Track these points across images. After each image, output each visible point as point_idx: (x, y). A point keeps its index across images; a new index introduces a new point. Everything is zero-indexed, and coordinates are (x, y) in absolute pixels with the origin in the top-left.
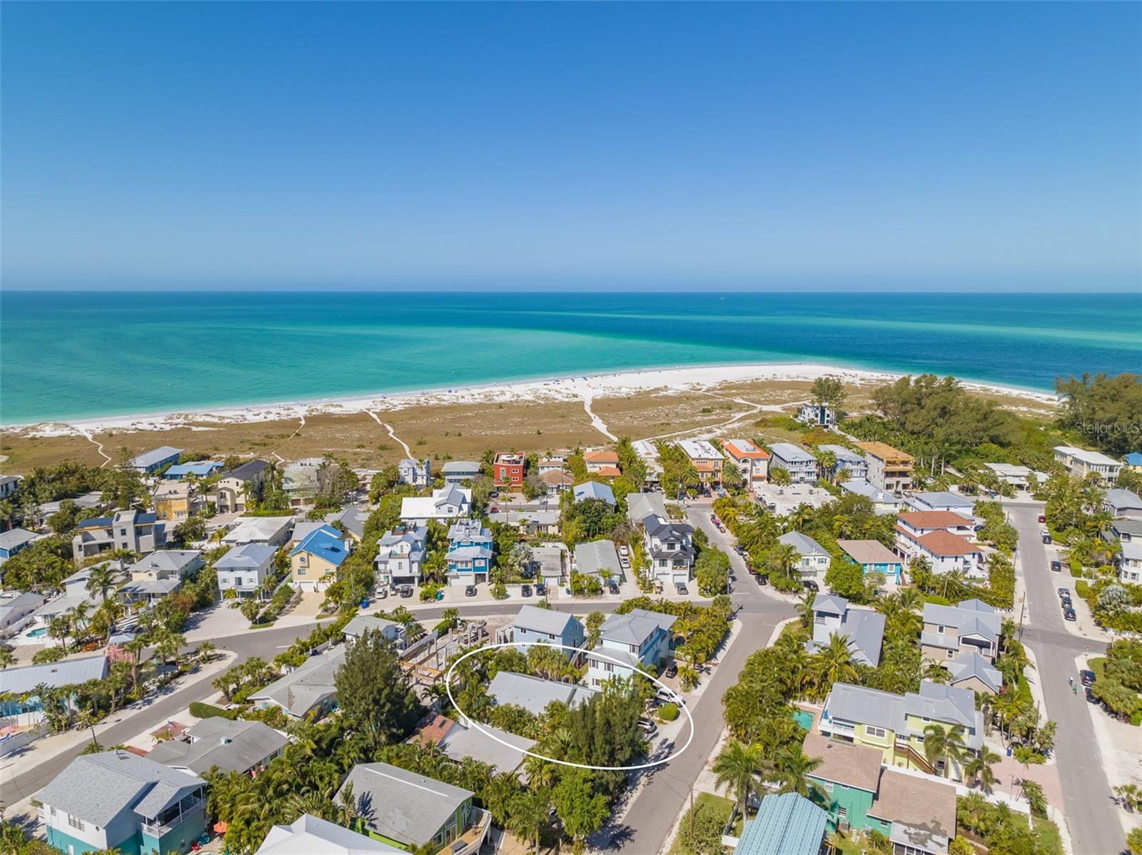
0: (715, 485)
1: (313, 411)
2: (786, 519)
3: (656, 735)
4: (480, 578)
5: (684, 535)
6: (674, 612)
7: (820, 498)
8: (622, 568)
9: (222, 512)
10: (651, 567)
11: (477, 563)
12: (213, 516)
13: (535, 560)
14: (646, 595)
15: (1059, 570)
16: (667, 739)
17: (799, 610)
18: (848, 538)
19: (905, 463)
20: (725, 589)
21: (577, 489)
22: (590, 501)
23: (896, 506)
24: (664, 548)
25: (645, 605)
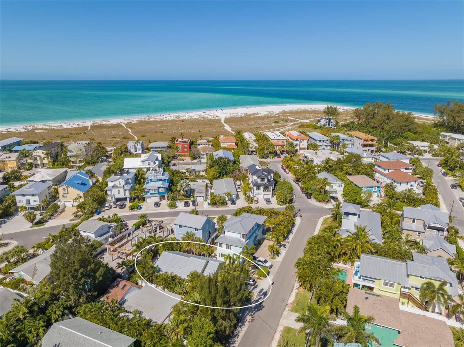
0: (282, 152)
1: (95, 123)
2: (319, 166)
3: (256, 287)
4: (162, 198)
5: (269, 174)
6: (264, 214)
7: (335, 156)
8: (237, 191)
9: (36, 167)
10: (252, 191)
11: (160, 190)
12: (31, 169)
13: (192, 188)
14: (250, 205)
15: (456, 189)
16: (263, 289)
17: (332, 211)
18: (350, 174)
19: (372, 140)
20: (291, 201)
21: (215, 153)
22: (221, 158)
23: (372, 159)
24: (259, 181)
25: (249, 210)
